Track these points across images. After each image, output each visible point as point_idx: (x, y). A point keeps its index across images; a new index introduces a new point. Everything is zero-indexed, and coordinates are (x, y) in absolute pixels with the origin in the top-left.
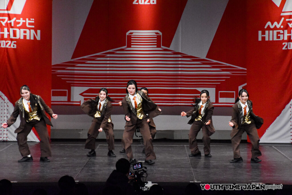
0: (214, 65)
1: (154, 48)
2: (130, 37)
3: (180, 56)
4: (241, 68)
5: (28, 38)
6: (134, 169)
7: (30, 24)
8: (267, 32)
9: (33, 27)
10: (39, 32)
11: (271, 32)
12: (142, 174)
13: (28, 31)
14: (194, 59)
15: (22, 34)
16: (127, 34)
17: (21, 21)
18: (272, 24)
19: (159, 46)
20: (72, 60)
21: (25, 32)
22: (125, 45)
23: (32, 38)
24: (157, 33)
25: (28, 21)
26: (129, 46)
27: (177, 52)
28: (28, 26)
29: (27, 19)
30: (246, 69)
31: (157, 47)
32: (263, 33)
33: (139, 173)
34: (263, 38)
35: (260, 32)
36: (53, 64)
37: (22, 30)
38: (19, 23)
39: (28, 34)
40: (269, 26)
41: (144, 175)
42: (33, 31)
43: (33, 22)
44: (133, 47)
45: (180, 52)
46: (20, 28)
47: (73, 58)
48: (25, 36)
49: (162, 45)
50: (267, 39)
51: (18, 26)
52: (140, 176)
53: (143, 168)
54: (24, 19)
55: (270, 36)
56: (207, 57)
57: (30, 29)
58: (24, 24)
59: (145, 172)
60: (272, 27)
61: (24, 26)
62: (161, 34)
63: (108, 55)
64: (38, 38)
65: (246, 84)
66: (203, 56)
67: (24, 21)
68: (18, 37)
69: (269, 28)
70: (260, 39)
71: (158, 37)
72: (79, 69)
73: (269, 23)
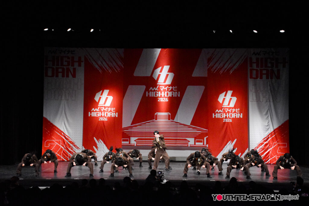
0: (194, 128)
1: (167, 120)
2: (156, 116)
3: (178, 124)
4: (205, 130)
5: (112, 116)
6: (158, 174)
7: (113, 110)
8: (216, 114)
9: (115, 111)
10: (117, 113)
11: (218, 114)
12: (162, 176)
13: (112, 113)
14: (185, 125)
15: (110, 115)
16: (155, 114)
17: (110, 109)
18: (219, 111)
19: (169, 119)
20: (131, 126)
21: (111, 114)
22: (154, 119)
23: (114, 116)
24: (168, 114)
25: (112, 109)
26: (156, 119)
27: (177, 122)
28: (112, 111)
29: (112, 108)
30: (207, 130)
31: (169, 120)
32: (215, 114)
33: (161, 176)
34: (215, 117)
35: (213, 114)
36: (123, 127)
37: (110, 113)
38: (109, 110)
39: (112, 115)
40: (217, 111)
41: (163, 177)
42: (114, 113)
43: (115, 109)
44: (158, 120)
45: (179, 122)
46: (109, 112)
47: (131, 124)
48: (111, 116)
49: (171, 119)
50: (216, 117)
51: (108, 111)
52: (161, 177)
53: (162, 174)
54: (111, 108)
55: (218, 116)
56: (190, 124)
57: (113, 112)
58: (111, 110)
59: (163, 175)
60: (219, 112)
61: (111, 111)
62: (170, 114)
63: (147, 124)
64: (117, 116)
65: (207, 137)
66: (189, 124)
67: (111, 109)
68: (108, 116)
69: (217, 113)
70: (213, 117)
71: (169, 116)
72: (134, 130)
73: (217, 110)
